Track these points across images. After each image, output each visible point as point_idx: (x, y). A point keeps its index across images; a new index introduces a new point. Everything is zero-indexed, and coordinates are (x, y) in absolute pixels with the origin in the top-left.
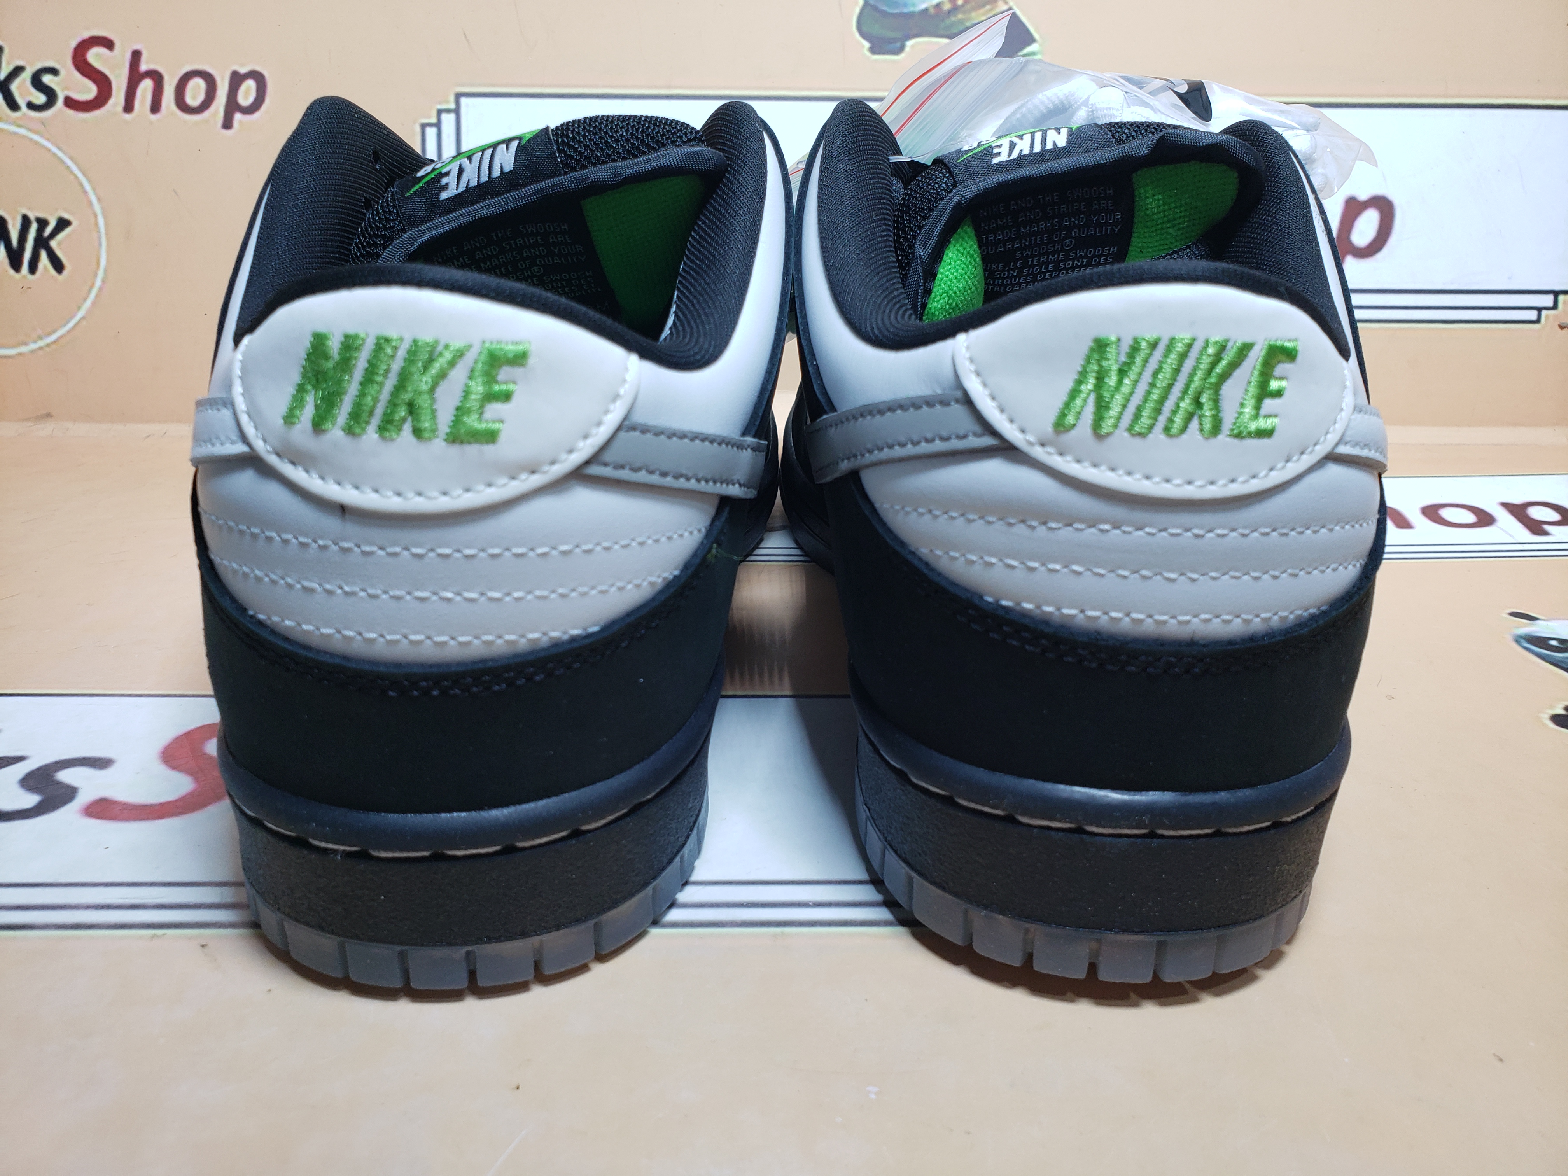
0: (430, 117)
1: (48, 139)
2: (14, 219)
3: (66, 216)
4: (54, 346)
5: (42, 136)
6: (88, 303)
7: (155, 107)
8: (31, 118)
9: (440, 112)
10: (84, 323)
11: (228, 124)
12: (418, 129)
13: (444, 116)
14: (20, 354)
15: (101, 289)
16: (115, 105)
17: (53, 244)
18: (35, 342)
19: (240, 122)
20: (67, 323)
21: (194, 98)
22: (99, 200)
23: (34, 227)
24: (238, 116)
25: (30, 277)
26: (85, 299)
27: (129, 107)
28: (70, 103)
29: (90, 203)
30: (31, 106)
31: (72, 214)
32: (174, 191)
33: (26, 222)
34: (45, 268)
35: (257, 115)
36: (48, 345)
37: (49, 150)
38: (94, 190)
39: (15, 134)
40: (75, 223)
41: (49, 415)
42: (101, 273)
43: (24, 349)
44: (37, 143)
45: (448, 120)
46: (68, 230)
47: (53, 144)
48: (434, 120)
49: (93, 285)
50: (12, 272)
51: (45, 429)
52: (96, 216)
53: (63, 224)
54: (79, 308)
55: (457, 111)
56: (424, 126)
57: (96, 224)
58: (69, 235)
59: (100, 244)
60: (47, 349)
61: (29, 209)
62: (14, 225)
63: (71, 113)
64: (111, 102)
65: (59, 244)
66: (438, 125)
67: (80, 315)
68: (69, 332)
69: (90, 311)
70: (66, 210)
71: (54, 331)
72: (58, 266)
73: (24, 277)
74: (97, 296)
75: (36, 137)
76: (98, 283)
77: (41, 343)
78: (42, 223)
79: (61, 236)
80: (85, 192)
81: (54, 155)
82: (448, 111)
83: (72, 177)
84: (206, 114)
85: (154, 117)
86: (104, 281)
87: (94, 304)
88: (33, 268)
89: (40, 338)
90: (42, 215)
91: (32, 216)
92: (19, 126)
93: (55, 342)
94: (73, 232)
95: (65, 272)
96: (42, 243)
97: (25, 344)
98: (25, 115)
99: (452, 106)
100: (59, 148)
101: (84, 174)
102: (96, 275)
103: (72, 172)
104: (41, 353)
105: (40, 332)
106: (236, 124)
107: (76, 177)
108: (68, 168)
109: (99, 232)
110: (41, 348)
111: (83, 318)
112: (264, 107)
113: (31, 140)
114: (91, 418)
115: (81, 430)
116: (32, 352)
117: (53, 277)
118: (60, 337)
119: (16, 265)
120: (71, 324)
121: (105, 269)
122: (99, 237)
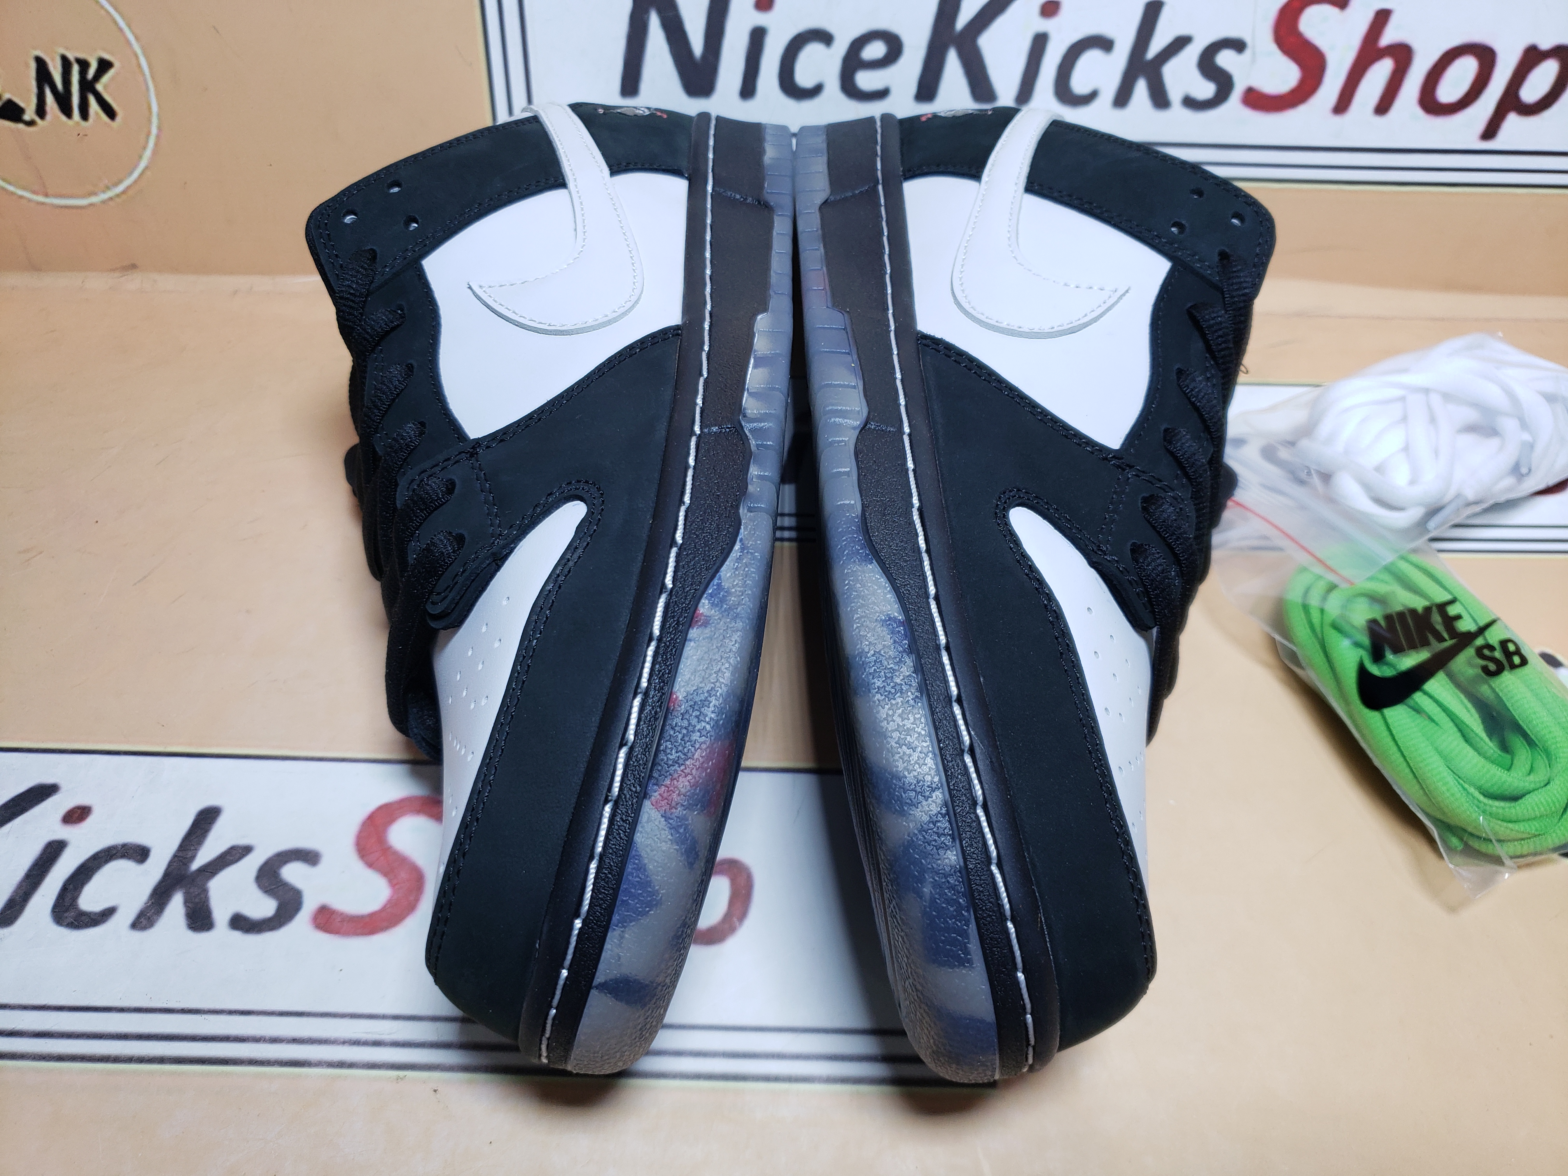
2: (53, 60)
3: (107, 56)
4: (124, 197)
6: (148, 153)
10: (149, 173)
14: (91, 205)
15: (158, 137)
17: (99, 87)
18: (104, 192)
20: (131, 173)
22: (137, 38)
23: (76, 69)
25: (83, 123)
26: (145, 148)
29: (128, 42)
31: (112, 54)
32: (214, 27)
33: (66, 64)
34: (97, 113)
36: (118, 196)
38: (129, 26)
40: (117, 64)
41: (133, 267)
42: (155, 121)
43: (94, 199)
46: (111, 73)
49: (148, 134)
50: (63, 118)
51: (134, 282)
52: (137, 57)
53: (104, 66)
54: (140, 157)
57: (139, 66)
58: (113, 79)
59: (148, 89)
60: (118, 200)
61: (67, 48)
62: (55, 67)
65: (105, 87)
67: (143, 164)
68: (136, 182)
69: (152, 161)
70: (104, 50)
71: (120, 182)
72: (110, 113)
73: (77, 123)
74: (156, 144)
76: (154, 131)
77: (110, 194)
78: (84, 65)
79: (105, 79)
80: (121, 30)
83: (103, 12)
86: (159, 129)
87: (155, 152)
88: (84, 115)
89: (108, 188)
90: (82, 56)
91: (71, 56)
93: (124, 192)
94: (117, 74)
95: (119, 118)
96: (87, 87)
97: (96, 194)
101: (116, 9)
102: (150, 121)
103: (102, 7)
104: (111, 203)
105: (106, 181)
107: (107, 12)
109: (144, 75)
110: (111, 199)
111: (146, 168)
114: (175, 269)
115: (168, 282)
116: (104, 202)
117: (106, 123)
118: (128, 188)
119: (66, 110)
120: (136, 175)
121: (159, 115)
122: (145, 81)
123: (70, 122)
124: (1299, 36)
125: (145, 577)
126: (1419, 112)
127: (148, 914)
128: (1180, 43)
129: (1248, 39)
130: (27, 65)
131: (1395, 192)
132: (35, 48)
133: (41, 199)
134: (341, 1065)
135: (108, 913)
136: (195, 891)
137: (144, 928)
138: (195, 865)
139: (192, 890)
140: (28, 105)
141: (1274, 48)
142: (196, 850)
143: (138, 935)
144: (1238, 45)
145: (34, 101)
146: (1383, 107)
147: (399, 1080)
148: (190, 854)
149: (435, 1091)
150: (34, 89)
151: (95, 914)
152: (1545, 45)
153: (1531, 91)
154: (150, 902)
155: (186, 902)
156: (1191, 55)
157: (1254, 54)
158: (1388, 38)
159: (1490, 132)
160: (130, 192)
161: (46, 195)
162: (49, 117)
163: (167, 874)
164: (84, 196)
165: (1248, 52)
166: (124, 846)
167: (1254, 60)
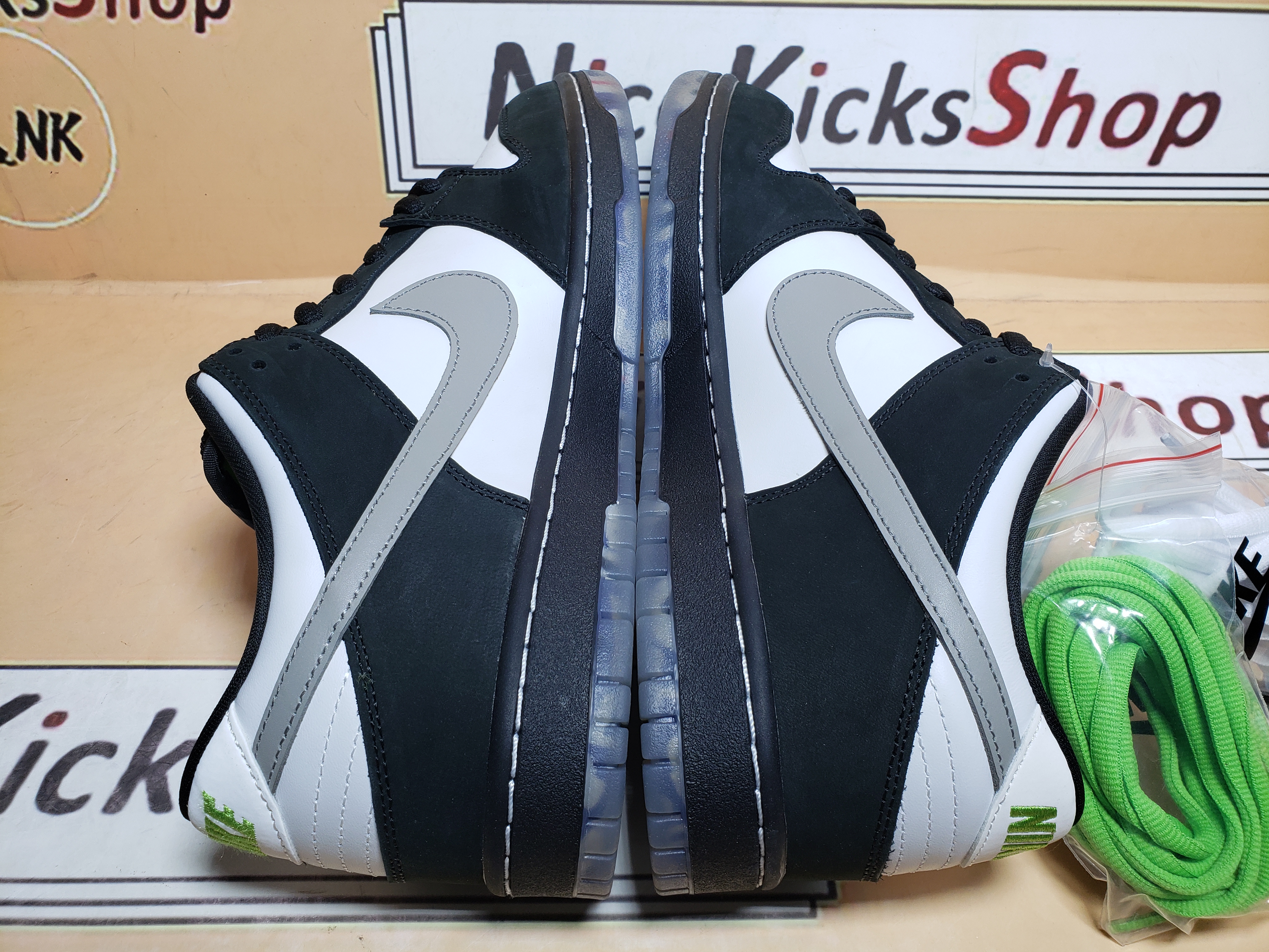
0: (377, 21)
1: (46, 43)
2: (32, 114)
3: (76, 111)
4: (87, 221)
5: (41, 39)
6: (108, 186)
7: (135, 12)
8: (29, 24)
9: (386, 16)
10: (107, 202)
11: (200, 28)
12: (368, 32)
13: (390, 20)
14: (60, 227)
15: (116, 174)
16: (99, 11)
17: (69, 135)
18: (71, 217)
19: (211, 26)
20: (94, 202)
21: (167, 3)
22: (101, 97)
23: (50, 121)
24: (208, 21)
25: (56, 164)
26: (105, 182)
27: (111, 13)
28: (59, 9)
29: (94, 100)
30: (26, 12)
31: (79, 109)
32: (163, 88)
33: (43, 117)
35: (225, 19)
36: (82, 220)
37: (50, 52)
38: (95, 88)
39: (18, 38)
40: (84, 117)
41: (93, 276)
42: (114, 161)
43: (62, 223)
44: (37, 46)
45: (395, 23)
46: (79, 124)
47: (52, 47)
48: (382, 24)
49: (109, 171)
50: (39, 159)
51: (93, 288)
52: (100, 112)
53: (74, 118)
54: (101, 190)
55: (401, 15)
56: (373, 30)
57: (102, 118)
58: (80, 128)
59: (108, 135)
60: (82, 223)
62: (33, 119)
63: (62, 18)
64: (95, 7)
65: (74, 135)
66: (385, 28)
67: (103, 195)
68: (96, 209)
69: (110, 192)
70: (74, 106)
71: (84, 209)
72: (78, 155)
73: (51, 163)
74: (114, 180)
75: (36, 41)
76: (113, 169)
77: (75, 219)
78: (57, 118)
79: (75, 129)
80: (88, 90)
81: (55, 57)
82: (394, 15)
84: (180, 19)
85: (135, 22)
86: (117, 168)
87: (112, 186)
88: (57, 157)
89: (74, 214)
90: (55, 111)
91: (46, 111)
92: (20, 31)
93: (87, 217)
94: (84, 125)
95: (84, 160)
96: (60, 135)
97: (64, 219)
98: (22, 21)
99: (397, 10)
100: (58, 51)
101: (84, 74)
102: (110, 162)
103: (73, 73)
104: (76, 225)
105: (72, 209)
106: (207, 28)
107: (77, 77)
108: (69, 68)
109: (105, 125)
110: (76, 222)
111: (106, 198)
112: (230, 12)
113: (32, 43)
114: (127, 277)
115: (121, 288)
116: (70, 225)
117: (75, 164)
118: (91, 214)
119: (42, 154)
120: (97, 203)
121: (117, 156)
122: (107, 130)
123: (44, 163)
124: (1009, 88)
125: (108, 524)
126: (1102, 145)
127: (117, 800)
128: (919, 94)
129: (970, 91)
130: (10, 118)
131: (1087, 206)
132: (17, 105)
133: (19, 223)
134: (282, 920)
135: (83, 800)
136: (155, 779)
137: (114, 812)
138: (155, 758)
139: (153, 779)
140: (11, 150)
141: (990, 97)
142: (156, 745)
143: (108, 817)
144: (963, 96)
145: (15, 145)
146: (1074, 141)
147: (330, 930)
148: (151, 749)
149: (360, 939)
150: (16, 137)
151: (72, 801)
152: (1195, 93)
153: (1186, 128)
154: (119, 790)
155: (148, 789)
156: (927, 103)
157: (975, 102)
158: (1076, 90)
159: (1155, 160)
160: (92, 217)
161: (24, 220)
162: (27, 159)
163: (132, 766)
164: (54, 221)
165: (970, 101)
166: (95, 744)
167: (975, 107)
